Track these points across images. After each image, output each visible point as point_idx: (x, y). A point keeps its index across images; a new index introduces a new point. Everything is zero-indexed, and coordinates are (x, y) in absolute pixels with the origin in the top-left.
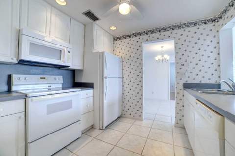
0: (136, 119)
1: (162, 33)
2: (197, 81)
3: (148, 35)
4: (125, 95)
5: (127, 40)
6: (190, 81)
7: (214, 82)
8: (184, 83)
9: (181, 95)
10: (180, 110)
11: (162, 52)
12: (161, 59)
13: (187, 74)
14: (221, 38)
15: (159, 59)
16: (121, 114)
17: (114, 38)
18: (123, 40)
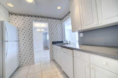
0: (30, 65)
1: (43, 19)
2: (57, 41)
3: (36, 18)
4: (21, 52)
5: (22, 17)
6: (55, 41)
7: (61, 41)
8: (52, 42)
9: (51, 47)
10: (52, 53)
11: (40, 27)
12: (40, 31)
13: (53, 38)
14: (63, 26)
15: (39, 31)
16: (19, 65)
17: (9, 13)
18: (18, 16)
